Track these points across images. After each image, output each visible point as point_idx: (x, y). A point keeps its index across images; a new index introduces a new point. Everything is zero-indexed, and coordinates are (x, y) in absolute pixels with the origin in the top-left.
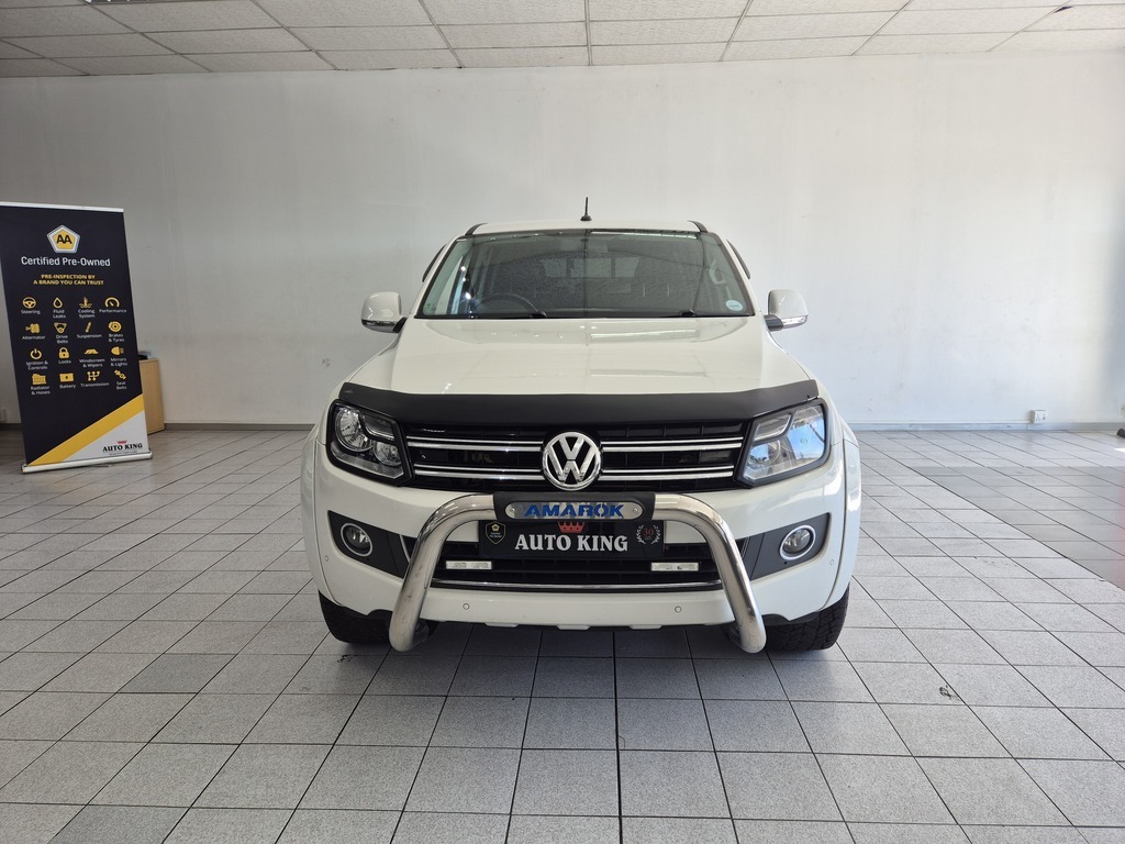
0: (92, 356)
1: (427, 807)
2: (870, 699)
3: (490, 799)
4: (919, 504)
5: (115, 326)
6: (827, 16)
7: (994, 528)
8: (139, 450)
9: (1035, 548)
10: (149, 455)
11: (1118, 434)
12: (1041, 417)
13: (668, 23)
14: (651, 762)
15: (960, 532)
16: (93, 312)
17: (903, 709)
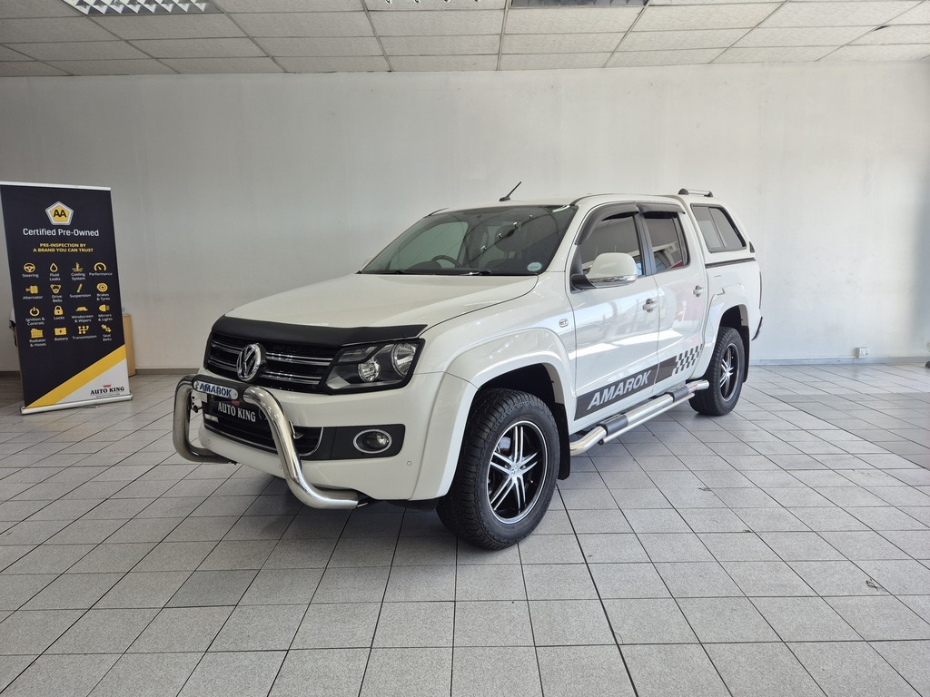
0: (82, 313)
2: (813, 594)
4: (790, 426)
5: (102, 287)
6: (696, 32)
7: (859, 445)
8: (121, 393)
9: (897, 461)
10: (130, 397)
11: (927, 366)
12: (864, 353)
13: (568, 36)
14: (650, 655)
15: (833, 450)
16: (84, 275)
17: (842, 600)
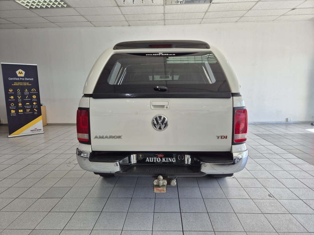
0: (28, 105)
1: (129, 229)
2: (249, 198)
3: (146, 227)
4: (258, 144)
5: (34, 97)
6: (229, 12)
7: (280, 151)
8: (40, 131)
9: (291, 156)
10: (43, 132)
12: (290, 120)
13: (186, 14)
14: (190, 216)
15: (270, 152)
16: (28, 93)
17: (259, 200)
